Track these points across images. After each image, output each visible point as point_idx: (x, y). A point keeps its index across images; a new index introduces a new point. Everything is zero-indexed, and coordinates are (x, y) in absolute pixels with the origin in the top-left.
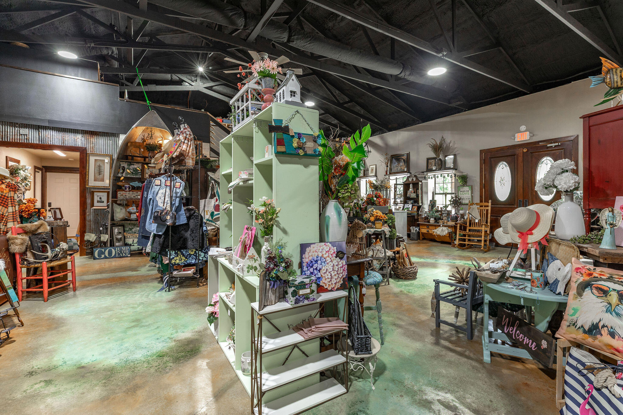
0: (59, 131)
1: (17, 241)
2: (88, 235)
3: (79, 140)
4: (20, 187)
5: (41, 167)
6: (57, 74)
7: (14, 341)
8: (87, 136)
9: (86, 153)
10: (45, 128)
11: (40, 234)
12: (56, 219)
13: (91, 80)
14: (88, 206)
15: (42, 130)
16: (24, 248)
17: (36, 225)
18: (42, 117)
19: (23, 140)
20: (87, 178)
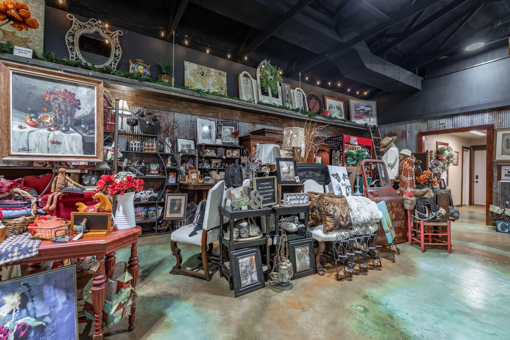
0: (468, 115)
1: (408, 201)
2: (492, 207)
3: (486, 119)
4: (439, 163)
5: (470, 147)
6: (467, 68)
7: (381, 270)
8: (495, 113)
9: (494, 129)
10: (457, 115)
11: (426, 198)
12: (441, 188)
13: (500, 59)
14: (495, 179)
15: (455, 117)
16: (413, 207)
17: (423, 191)
18: (455, 107)
19: (441, 128)
20: (494, 153)
